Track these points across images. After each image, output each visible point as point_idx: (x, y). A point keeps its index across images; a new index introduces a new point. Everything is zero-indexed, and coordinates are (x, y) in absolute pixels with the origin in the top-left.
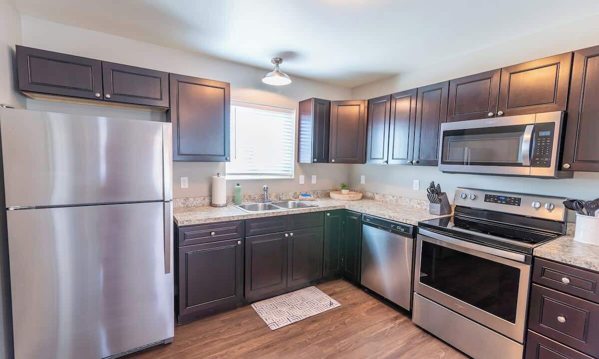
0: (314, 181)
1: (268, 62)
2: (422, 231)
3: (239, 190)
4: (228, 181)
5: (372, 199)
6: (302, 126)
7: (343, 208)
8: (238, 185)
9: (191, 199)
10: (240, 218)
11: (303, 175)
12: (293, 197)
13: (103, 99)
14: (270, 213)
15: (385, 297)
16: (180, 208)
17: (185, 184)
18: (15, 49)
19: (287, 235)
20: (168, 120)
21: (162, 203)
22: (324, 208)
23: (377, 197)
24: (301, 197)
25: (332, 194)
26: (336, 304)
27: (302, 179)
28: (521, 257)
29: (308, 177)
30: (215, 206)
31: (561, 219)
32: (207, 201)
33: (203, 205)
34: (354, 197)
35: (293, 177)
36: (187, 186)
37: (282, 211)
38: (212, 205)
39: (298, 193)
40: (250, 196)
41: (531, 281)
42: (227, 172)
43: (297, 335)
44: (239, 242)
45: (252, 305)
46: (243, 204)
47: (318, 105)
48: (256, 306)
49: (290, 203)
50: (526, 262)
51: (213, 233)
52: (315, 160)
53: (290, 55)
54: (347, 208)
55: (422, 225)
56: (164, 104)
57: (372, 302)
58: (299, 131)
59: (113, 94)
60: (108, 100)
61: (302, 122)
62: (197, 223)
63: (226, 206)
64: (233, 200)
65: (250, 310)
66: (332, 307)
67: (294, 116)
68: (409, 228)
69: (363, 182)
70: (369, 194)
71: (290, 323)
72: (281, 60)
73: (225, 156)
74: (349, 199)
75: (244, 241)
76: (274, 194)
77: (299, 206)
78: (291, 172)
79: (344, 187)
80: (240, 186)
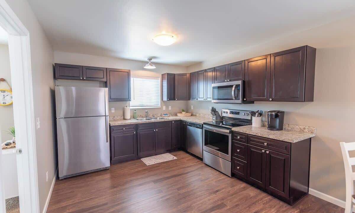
0: (170, 108)
1: (146, 60)
2: (204, 126)
3: (136, 113)
4: (131, 109)
5: (196, 116)
6: (163, 84)
7: (180, 119)
8: (135, 111)
9: (116, 117)
10: (135, 123)
11: (164, 106)
12: (160, 116)
13: (83, 79)
14: (148, 121)
15: (196, 155)
16: (112, 120)
17: (113, 111)
18: (54, 65)
19: (155, 130)
20: (106, 87)
21: (105, 117)
22: (171, 119)
23: (197, 115)
24: (163, 116)
25: (178, 114)
26: (175, 158)
27: (164, 108)
28: (228, 131)
29: (167, 107)
30: (126, 119)
31: (250, 119)
32: (122, 118)
33: (121, 119)
34: (187, 115)
35: (160, 107)
36: (114, 112)
37: (153, 120)
38: (124, 119)
39: (163, 114)
40: (140, 115)
41: (232, 139)
42: (130, 105)
43: (157, 167)
44: (135, 133)
45: (141, 159)
46: (137, 119)
47: (169, 76)
48: (143, 160)
49: (158, 118)
50: (230, 133)
51: (124, 129)
52: (168, 99)
53: (155, 58)
54: (182, 119)
55: (204, 123)
56: (105, 80)
57: (191, 157)
58: (162, 87)
59: (86, 77)
60: (84, 80)
61: (163, 83)
62: (118, 125)
63: (130, 119)
64: (134, 117)
65: (140, 160)
66: (173, 159)
67: (159, 81)
68: (200, 125)
69: (192, 108)
70: (194, 114)
71: (155, 163)
72: (151, 59)
73: (128, 99)
74: (184, 116)
75: (137, 133)
76: (151, 115)
77: (162, 119)
78: (160, 105)
79: (183, 111)
80: (136, 111)
